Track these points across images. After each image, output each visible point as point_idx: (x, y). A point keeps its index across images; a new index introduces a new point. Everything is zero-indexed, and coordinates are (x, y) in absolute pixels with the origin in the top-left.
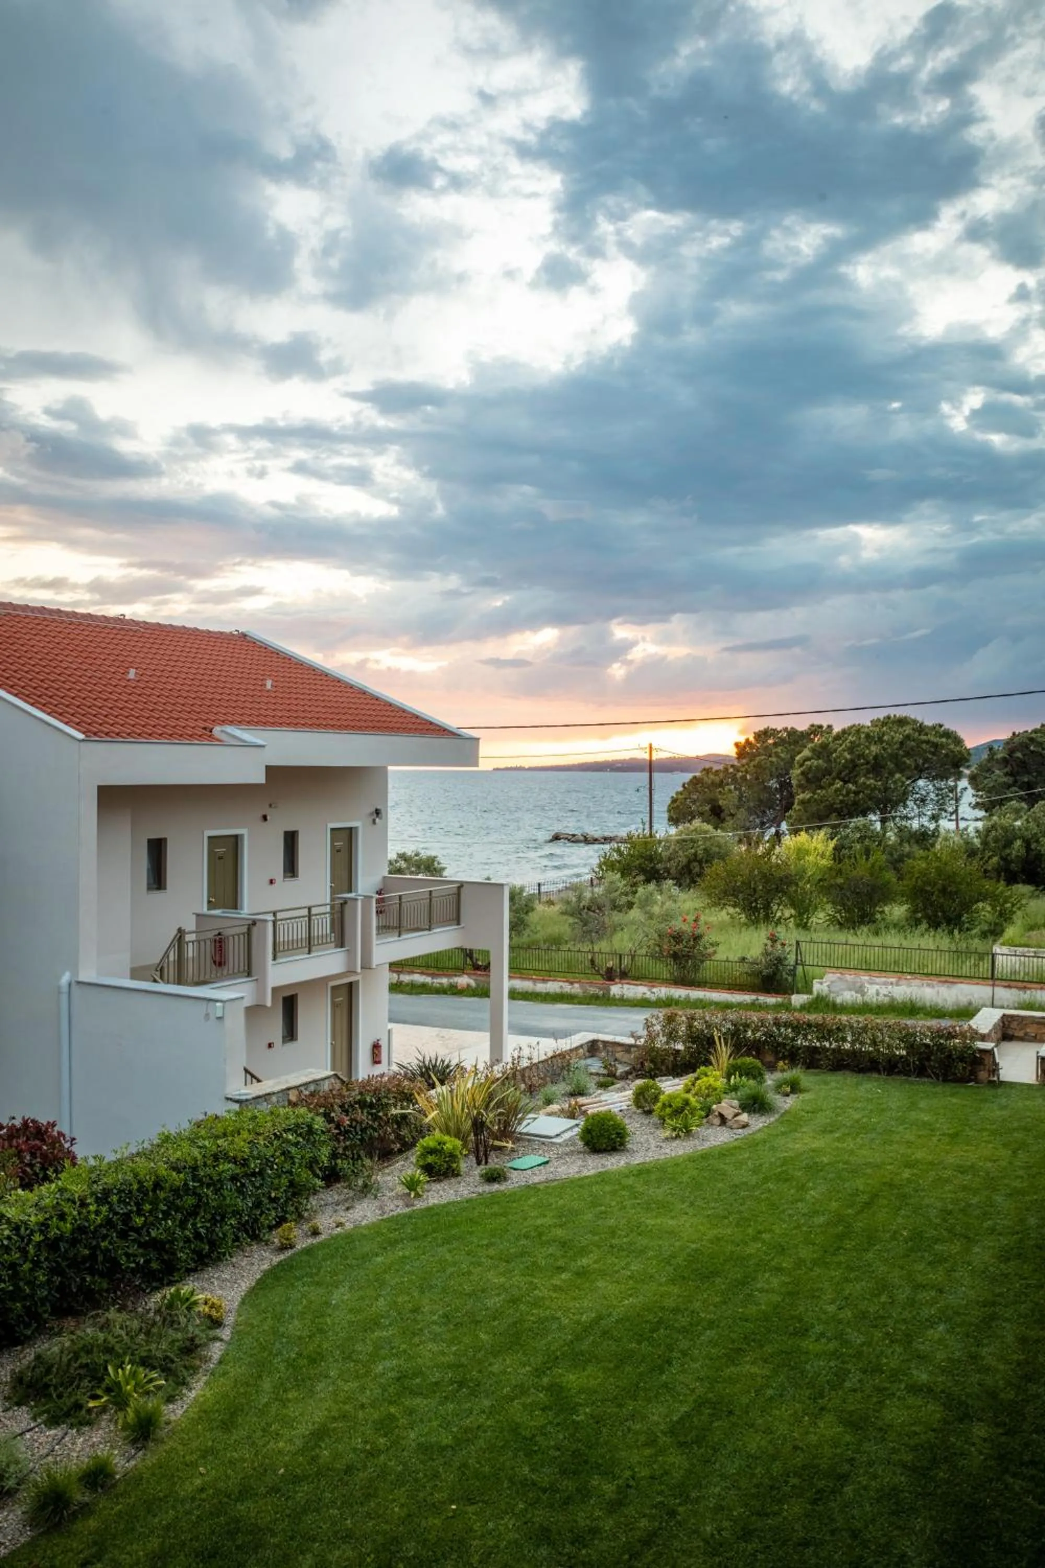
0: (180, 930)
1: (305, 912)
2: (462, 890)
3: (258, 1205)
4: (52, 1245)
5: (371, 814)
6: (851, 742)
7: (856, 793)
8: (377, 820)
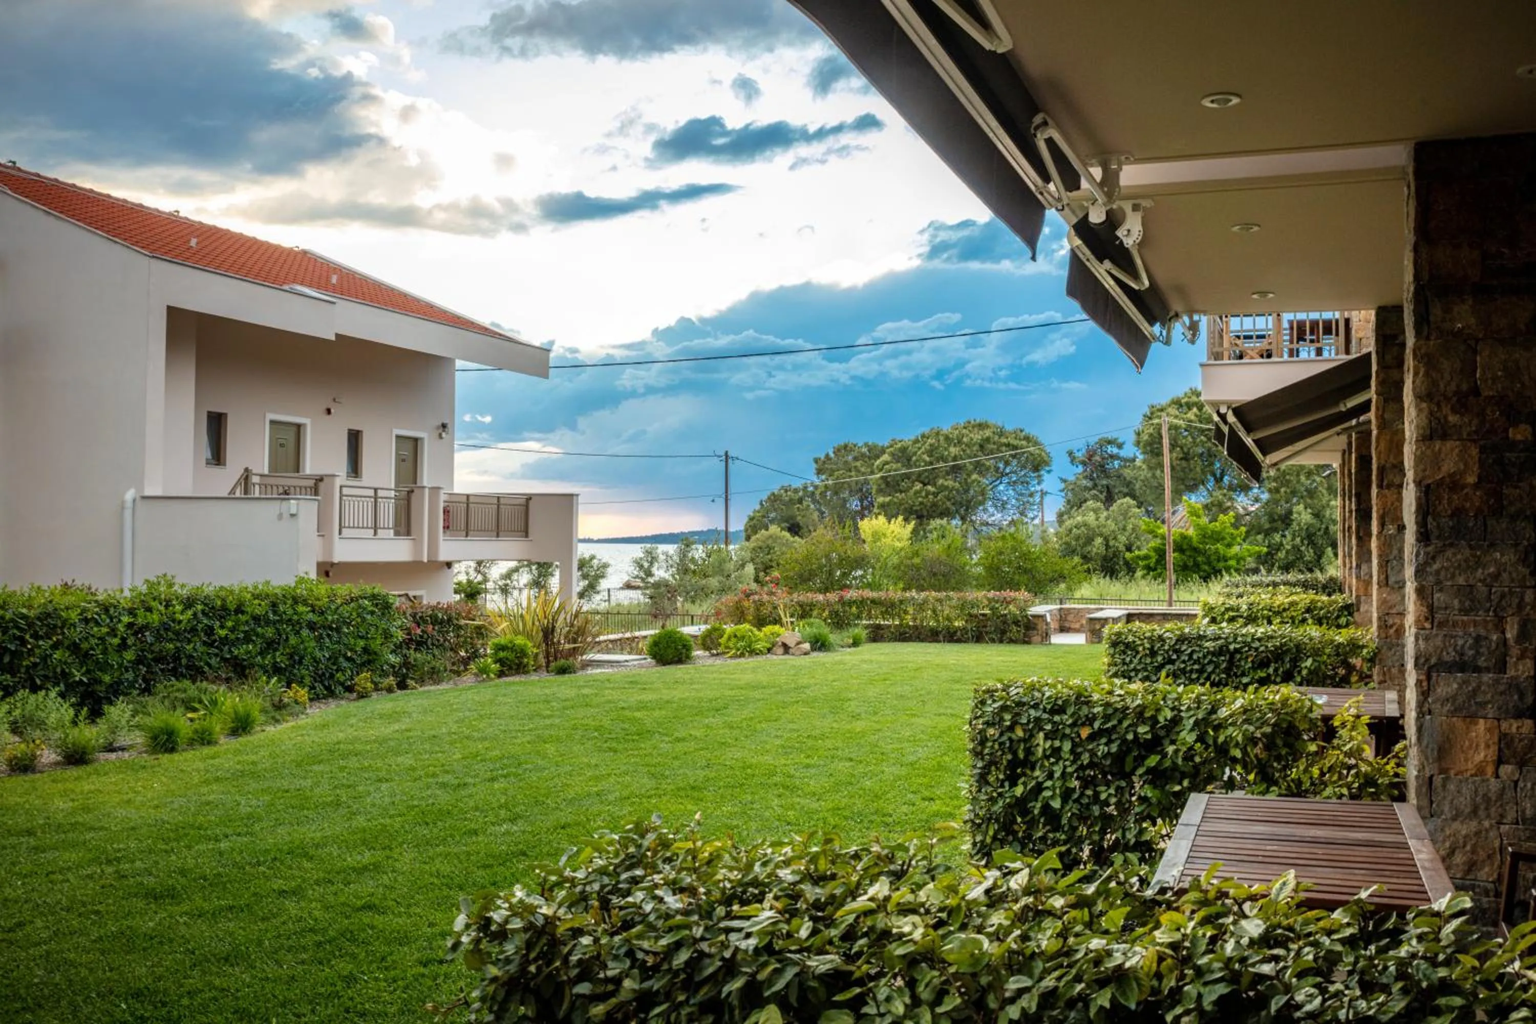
0: (246, 470)
1: (371, 493)
2: (531, 503)
3: (334, 659)
4: (137, 630)
5: (438, 428)
6: (931, 445)
7: (935, 495)
8: (444, 435)
